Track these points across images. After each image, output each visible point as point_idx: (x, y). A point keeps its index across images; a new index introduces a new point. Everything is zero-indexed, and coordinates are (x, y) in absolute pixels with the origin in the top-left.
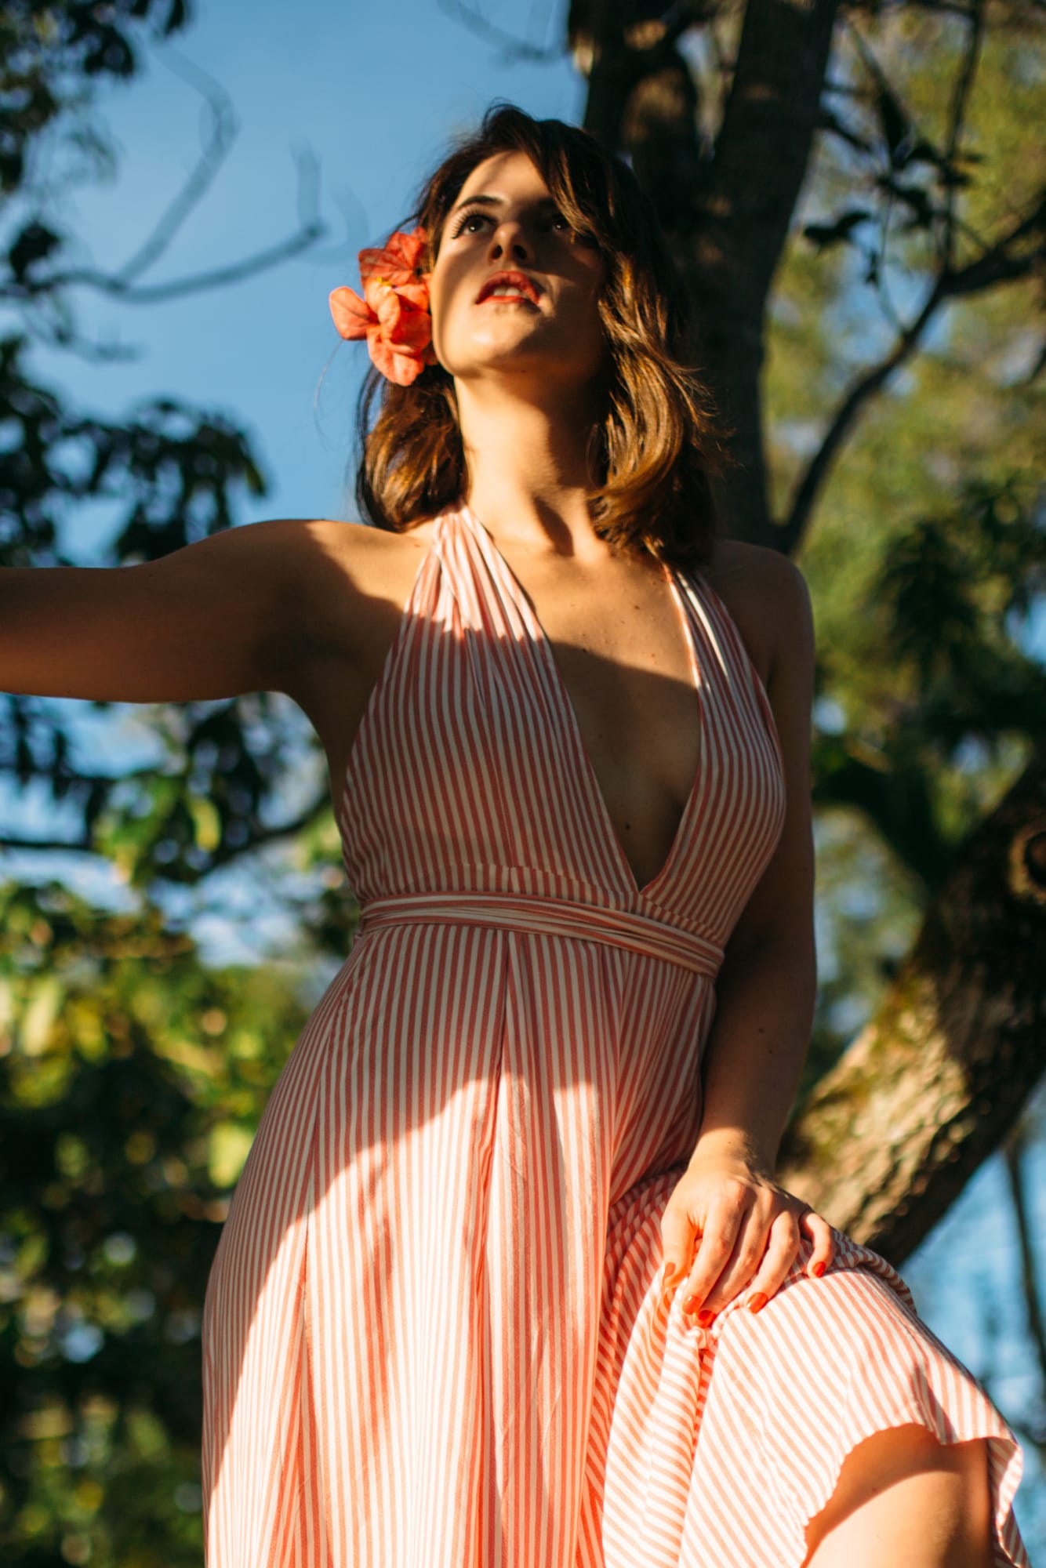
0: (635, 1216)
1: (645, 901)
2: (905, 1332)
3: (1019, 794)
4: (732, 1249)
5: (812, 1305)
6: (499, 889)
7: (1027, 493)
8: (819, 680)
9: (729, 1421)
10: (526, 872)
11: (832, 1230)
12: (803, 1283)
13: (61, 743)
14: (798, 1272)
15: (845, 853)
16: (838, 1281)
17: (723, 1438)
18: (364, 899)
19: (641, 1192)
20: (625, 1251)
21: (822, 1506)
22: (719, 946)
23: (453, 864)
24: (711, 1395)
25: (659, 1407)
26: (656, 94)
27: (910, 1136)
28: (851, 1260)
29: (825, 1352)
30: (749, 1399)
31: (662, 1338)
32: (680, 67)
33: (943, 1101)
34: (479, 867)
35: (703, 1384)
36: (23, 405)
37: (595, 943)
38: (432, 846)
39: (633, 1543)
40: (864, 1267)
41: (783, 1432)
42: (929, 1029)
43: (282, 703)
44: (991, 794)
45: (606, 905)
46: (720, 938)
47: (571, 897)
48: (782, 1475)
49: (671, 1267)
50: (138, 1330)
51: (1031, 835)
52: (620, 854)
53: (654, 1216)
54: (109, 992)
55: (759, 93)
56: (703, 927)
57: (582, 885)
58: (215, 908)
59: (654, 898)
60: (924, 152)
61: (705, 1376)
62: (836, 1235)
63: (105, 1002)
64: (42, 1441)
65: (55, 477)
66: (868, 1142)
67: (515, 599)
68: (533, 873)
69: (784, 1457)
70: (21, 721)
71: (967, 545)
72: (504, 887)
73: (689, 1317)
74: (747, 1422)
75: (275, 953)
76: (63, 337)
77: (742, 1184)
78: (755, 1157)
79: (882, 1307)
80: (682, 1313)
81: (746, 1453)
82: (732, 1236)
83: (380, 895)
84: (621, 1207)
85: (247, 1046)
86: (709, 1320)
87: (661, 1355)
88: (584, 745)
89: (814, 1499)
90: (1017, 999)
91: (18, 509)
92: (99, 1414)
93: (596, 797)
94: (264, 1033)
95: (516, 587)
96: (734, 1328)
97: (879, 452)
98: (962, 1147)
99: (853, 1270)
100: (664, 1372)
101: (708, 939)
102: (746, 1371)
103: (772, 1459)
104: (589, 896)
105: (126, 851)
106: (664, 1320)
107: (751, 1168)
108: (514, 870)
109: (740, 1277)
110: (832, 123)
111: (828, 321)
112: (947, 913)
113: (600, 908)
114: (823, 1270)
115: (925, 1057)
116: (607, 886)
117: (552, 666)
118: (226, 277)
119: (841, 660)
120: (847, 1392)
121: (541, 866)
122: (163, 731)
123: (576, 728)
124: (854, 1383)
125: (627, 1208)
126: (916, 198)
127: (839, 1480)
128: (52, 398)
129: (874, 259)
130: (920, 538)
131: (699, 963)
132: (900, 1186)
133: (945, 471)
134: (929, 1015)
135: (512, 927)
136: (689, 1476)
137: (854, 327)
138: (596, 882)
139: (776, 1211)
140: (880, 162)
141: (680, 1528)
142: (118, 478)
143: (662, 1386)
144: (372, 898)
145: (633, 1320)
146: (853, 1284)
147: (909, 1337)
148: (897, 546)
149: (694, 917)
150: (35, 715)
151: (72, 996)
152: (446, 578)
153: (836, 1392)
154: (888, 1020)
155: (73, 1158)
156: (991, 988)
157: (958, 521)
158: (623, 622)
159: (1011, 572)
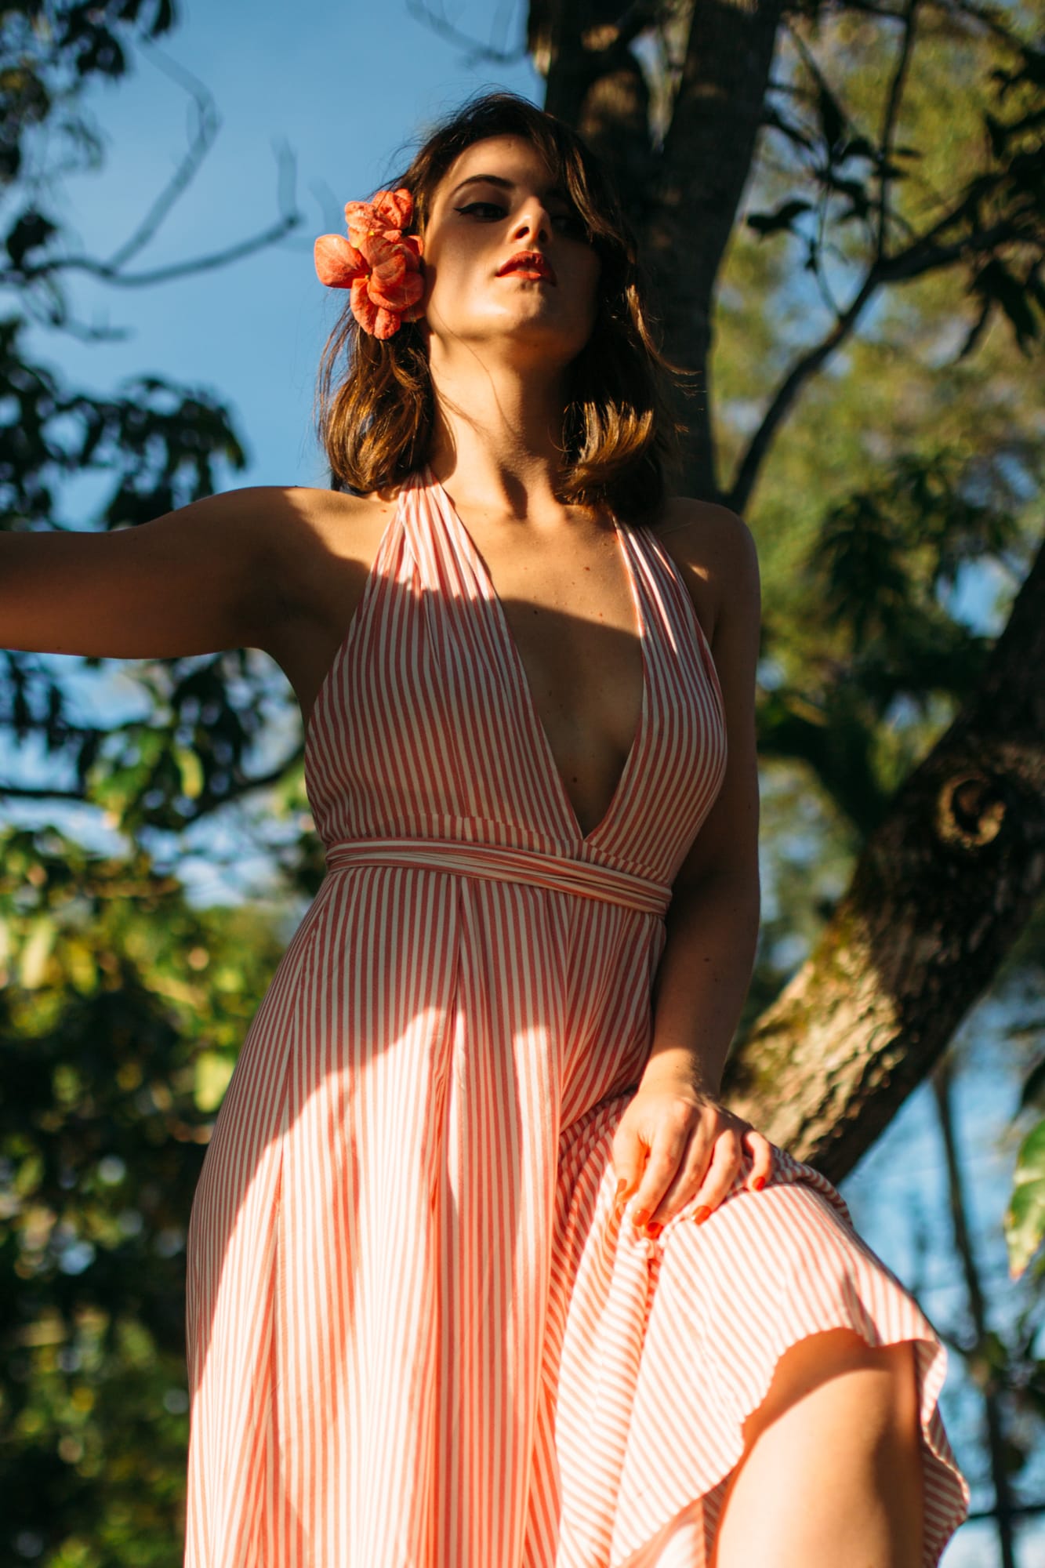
0: (590, 1136)
1: (590, 847)
2: (837, 1241)
3: (946, 746)
4: (678, 1165)
5: (751, 1216)
6: (453, 837)
7: (954, 466)
8: (763, 640)
9: (674, 1325)
10: (479, 822)
11: (772, 1148)
12: (743, 1196)
13: (56, 698)
14: (739, 1186)
15: (788, 802)
16: (776, 1194)
17: (667, 1342)
18: (329, 841)
19: (597, 1114)
20: (580, 1169)
21: (757, 1404)
22: (666, 886)
23: (410, 813)
24: (656, 1300)
25: (610, 1313)
26: (609, 93)
27: (845, 1064)
28: (789, 1174)
29: (762, 1261)
30: (692, 1305)
31: (613, 1248)
32: (634, 67)
33: (875, 1033)
34: (435, 817)
35: (651, 1291)
36: (20, 382)
37: (540, 888)
38: (391, 797)
39: (585, 1440)
40: (802, 1181)
41: (722, 1337)
42: (862, 964)
43: (261, 661)
44: (922, 746)
45: (553, 853)
46: (665, 878)
47: (520, 846)
48: (721, 1376)
49: (622, 1183)
50: (127, 1245)
51: (957, 784)
52: (567, 804)
53: (607, 1136)
54: (101, 930)
55: (707, 91)
56: (648, 869)
57: (530, 834)
58: (199, 852)
59: (598, 845)
60: (860, 147)
61: (653, 1284)
62: (777, 1152)
63: (96, 940)
64: (40, 1348)
65: (52, 450)
66: (806, 1070)
67: (472, 565)
68: (485, 823)
69: (724, 1360)
70: (18, 677)
71: (896, 515)
72: (459, 835)
73: (638, 1229)
74: (691, 1328)
75: (255, 893)
76: (57, 320)
77: (687, 1104)
78: (701, 1080)
79: (816, 1218)
80: (632, 1225)
81: (689, 1356)
82: (678, 1153)
83: (343, 837)
84: (577, 1128)
85: (229, 981)
86: (657, 1231)
87: (611, 1263)
88: (533, 703)
89: (750, 1399)
90: (945, 937)
91: (16, 480)
92: (92, 1323)
93: (545, 752)
94: (244, 969)
95: (473, 551)
96: (679, 1239)
97: (818, 427)
98: (893, 1074)
99: (790, 1183)
100: (615, 1280)
101: (654, 881)
102: (690, 1279)
103: (713, 1361)
104: (536, 844)
105: (116, 799)
106: (615, 1232)
107: (697, 1090)
108: (467, 820)
109: (685, 1192)
110: (774, 119)
111: (771, 306)
112: (880, 856)
113: (547, 856)
114: (762, 1184)
115: (859, 991)
116: (553, 834)
117: (504, 628)
118: (210, 263)
119: (782, 623)
120: (781, 1298)
121: (493, 817)
122: (151, 687)
123: (526, 686)
124: (788, 1290)
125: (583, 1129)
126: (853, 189)
127: (774, 1380)
128: (48, 375)
129: (813, 247)
130: (854, 509)
131: (647, 904)
132: (835, 1111)
133: (879, 447)
134: (863, 951)
135: (465, 872)
136: (635, 1375)
137: (795, 313)
138: (543, 832)
139: (719, 1129)
140: (819, 157)
141: (627, 1425)
142: (106, 451)
143: (612, 1292)
144: (335, 840)
145: (587, 1231)
146: (791, 1198)
147: (841, 1247)
148: (834, 515)
149: (638, 861)
150: (31, 671)
151: (66, 933)
152: (408, 543)
153: (771, 1298)
154: (825, 956)
155: (67, 1085)
156: (921, 926)
157: (891, 493)
158: (573, 583)
159: (939, 540)
